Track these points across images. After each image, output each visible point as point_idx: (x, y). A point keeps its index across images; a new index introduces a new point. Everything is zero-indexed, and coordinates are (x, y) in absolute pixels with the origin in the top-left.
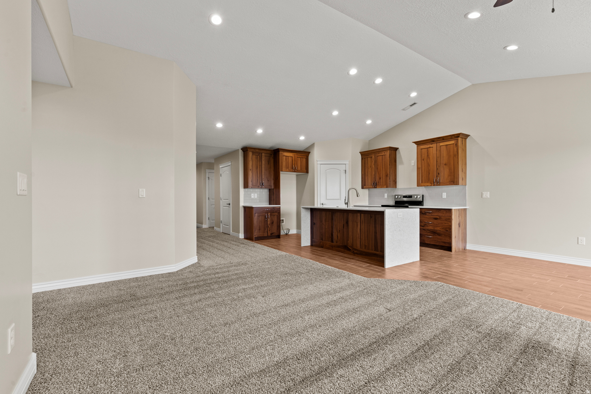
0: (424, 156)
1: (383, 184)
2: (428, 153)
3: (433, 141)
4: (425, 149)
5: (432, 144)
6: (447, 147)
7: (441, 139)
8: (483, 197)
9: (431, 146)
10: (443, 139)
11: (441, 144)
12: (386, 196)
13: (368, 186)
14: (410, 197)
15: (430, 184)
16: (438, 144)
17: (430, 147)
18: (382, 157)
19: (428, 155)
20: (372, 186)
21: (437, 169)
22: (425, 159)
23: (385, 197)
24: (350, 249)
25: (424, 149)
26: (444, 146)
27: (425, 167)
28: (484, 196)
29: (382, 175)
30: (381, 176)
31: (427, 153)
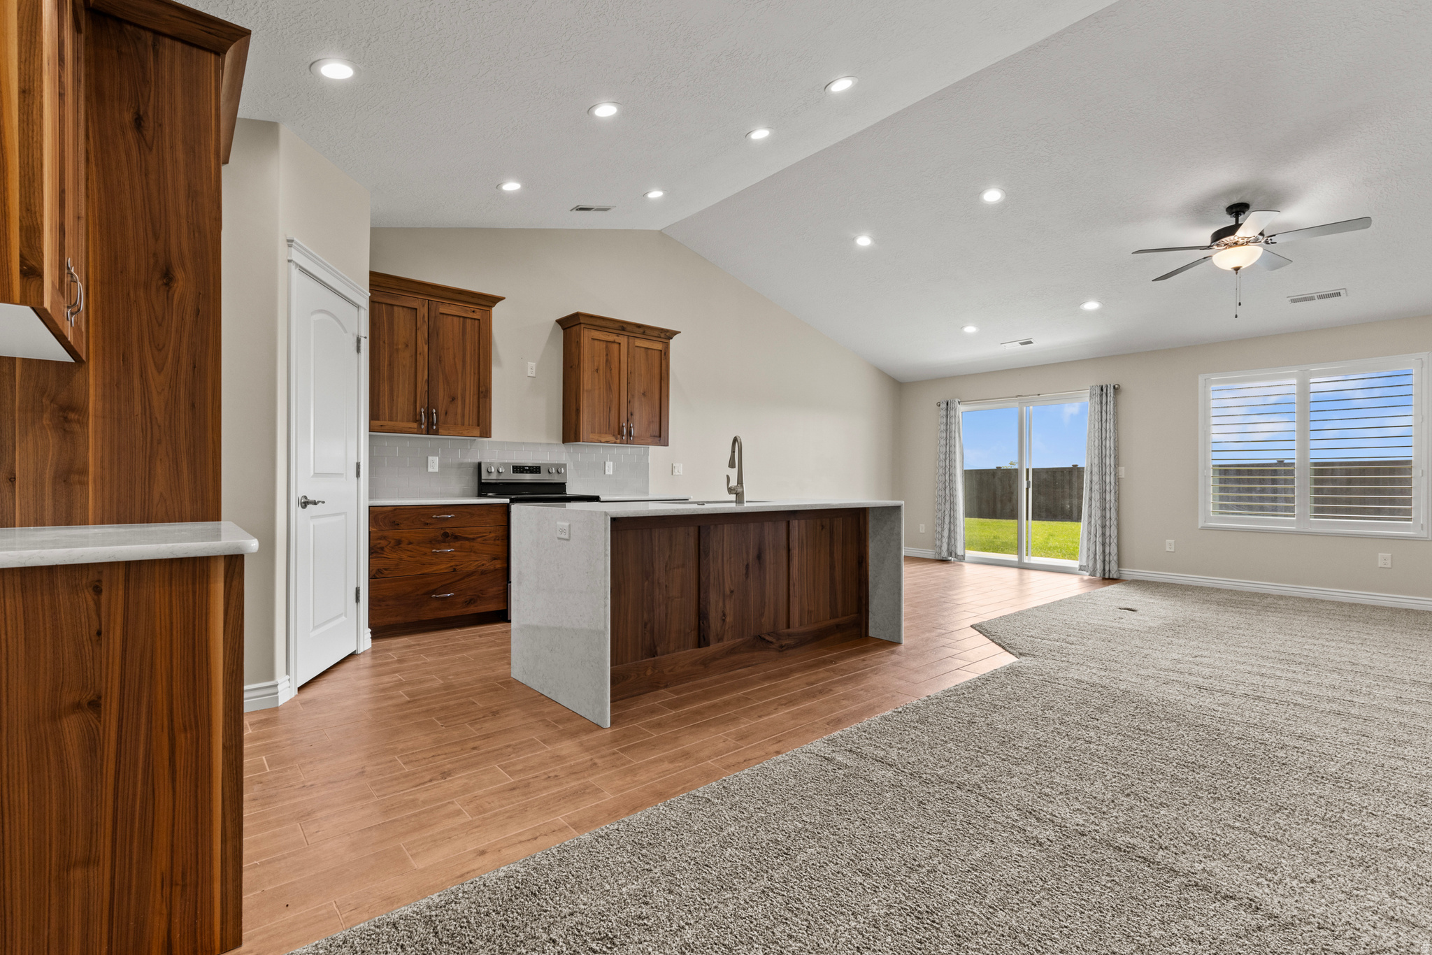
0: (599, 362)
1: (466, 422)
2: (607, 355)
3: (623, 329)
4: (602, 343)
5: (618, 335)
6: (647, 355)
7: (641, 330)
8: (674, 474)
9: (617, 341)
10: (644, 333)
11: (639, 343)
12: (434, 463)
13: (391, 420)
14: (535, 470)
15: (612, 439)
16: (631, 340)
17: (614, 342)
18: (464, 324)
19: (607, 361)
20: (415, 425)
21: (629, 402)
22: (601, 367)
23: (430, 470)
24: (771, 642)
25: (599, 342)
26: (642, 349)
27: (602, 389)
28: (676, 472)
29: (464, 390)
30: (459, 392)
31: (605, 354)
